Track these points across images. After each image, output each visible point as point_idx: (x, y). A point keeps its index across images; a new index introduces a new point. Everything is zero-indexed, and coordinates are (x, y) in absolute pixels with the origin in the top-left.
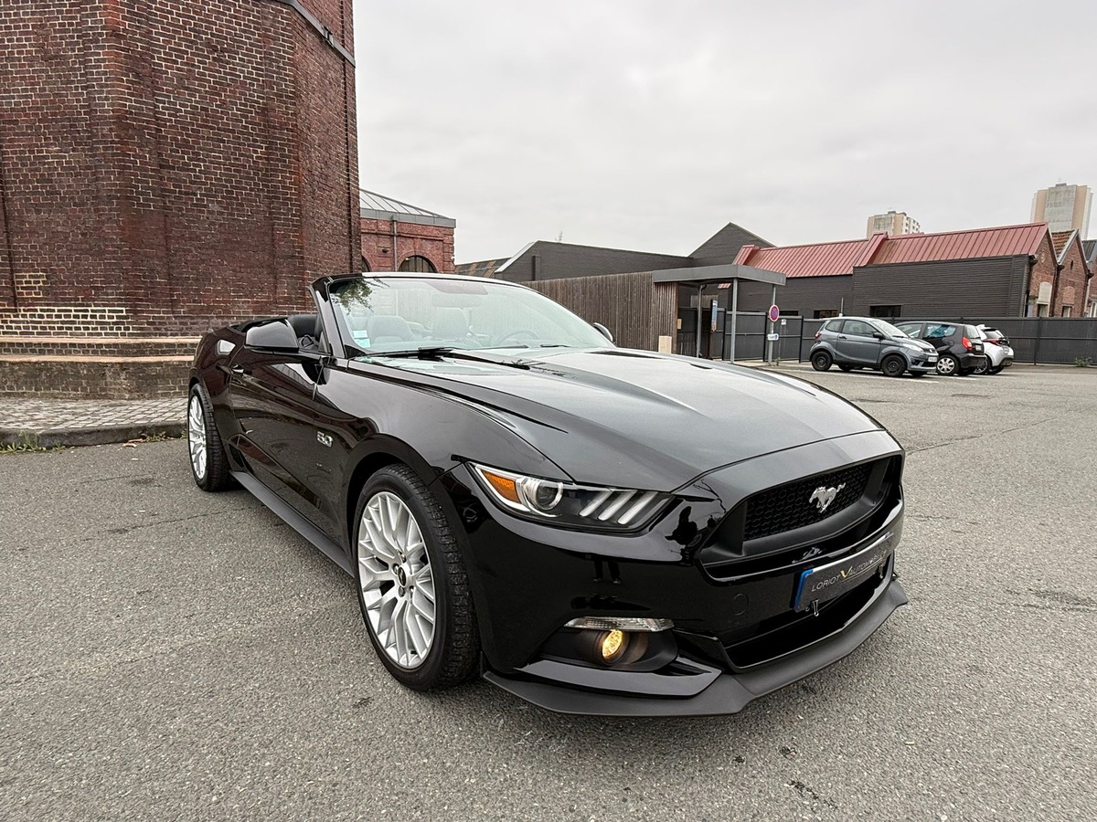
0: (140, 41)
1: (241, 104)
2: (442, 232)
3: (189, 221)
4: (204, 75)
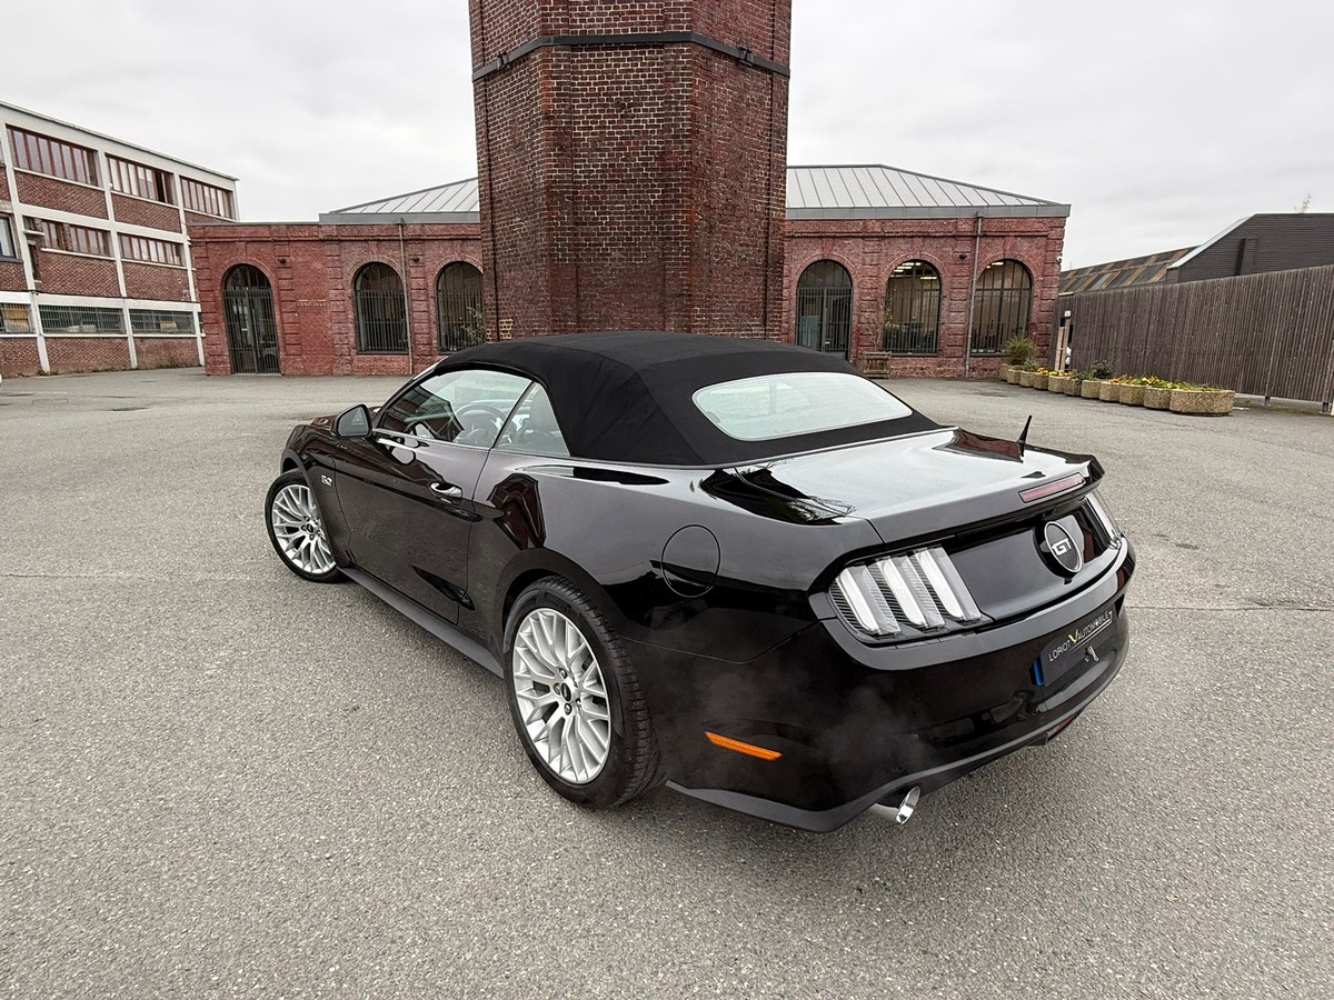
0: (564, 117)
1: (643, 154)
2: (1048, 224)
3: (595, 270)
4: (613, 133)
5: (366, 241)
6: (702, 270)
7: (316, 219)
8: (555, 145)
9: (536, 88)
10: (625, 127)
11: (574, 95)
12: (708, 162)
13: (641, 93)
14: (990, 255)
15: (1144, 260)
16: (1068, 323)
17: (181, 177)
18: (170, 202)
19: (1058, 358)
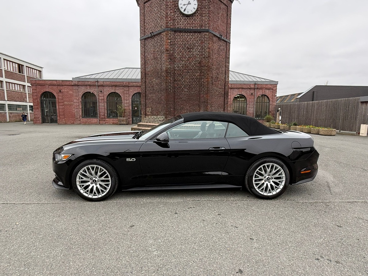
0: (172, 51)
1: (194, 62)
2: (273, 86)
3: (180, 94)
4: (186, 56)
5: (86, 86)
6: (210, 95)
7: (71, 79)
8: (169, 58)
9: (163, 42)
10: (189, 54)
11: (175, 45)
12: (212, 65)
13: (194, 45)
14: (259, 94)
15: (288, 96)
16: (279, 111)
17: (26, 66)
18: (23, 73)
19: (277, 120)
